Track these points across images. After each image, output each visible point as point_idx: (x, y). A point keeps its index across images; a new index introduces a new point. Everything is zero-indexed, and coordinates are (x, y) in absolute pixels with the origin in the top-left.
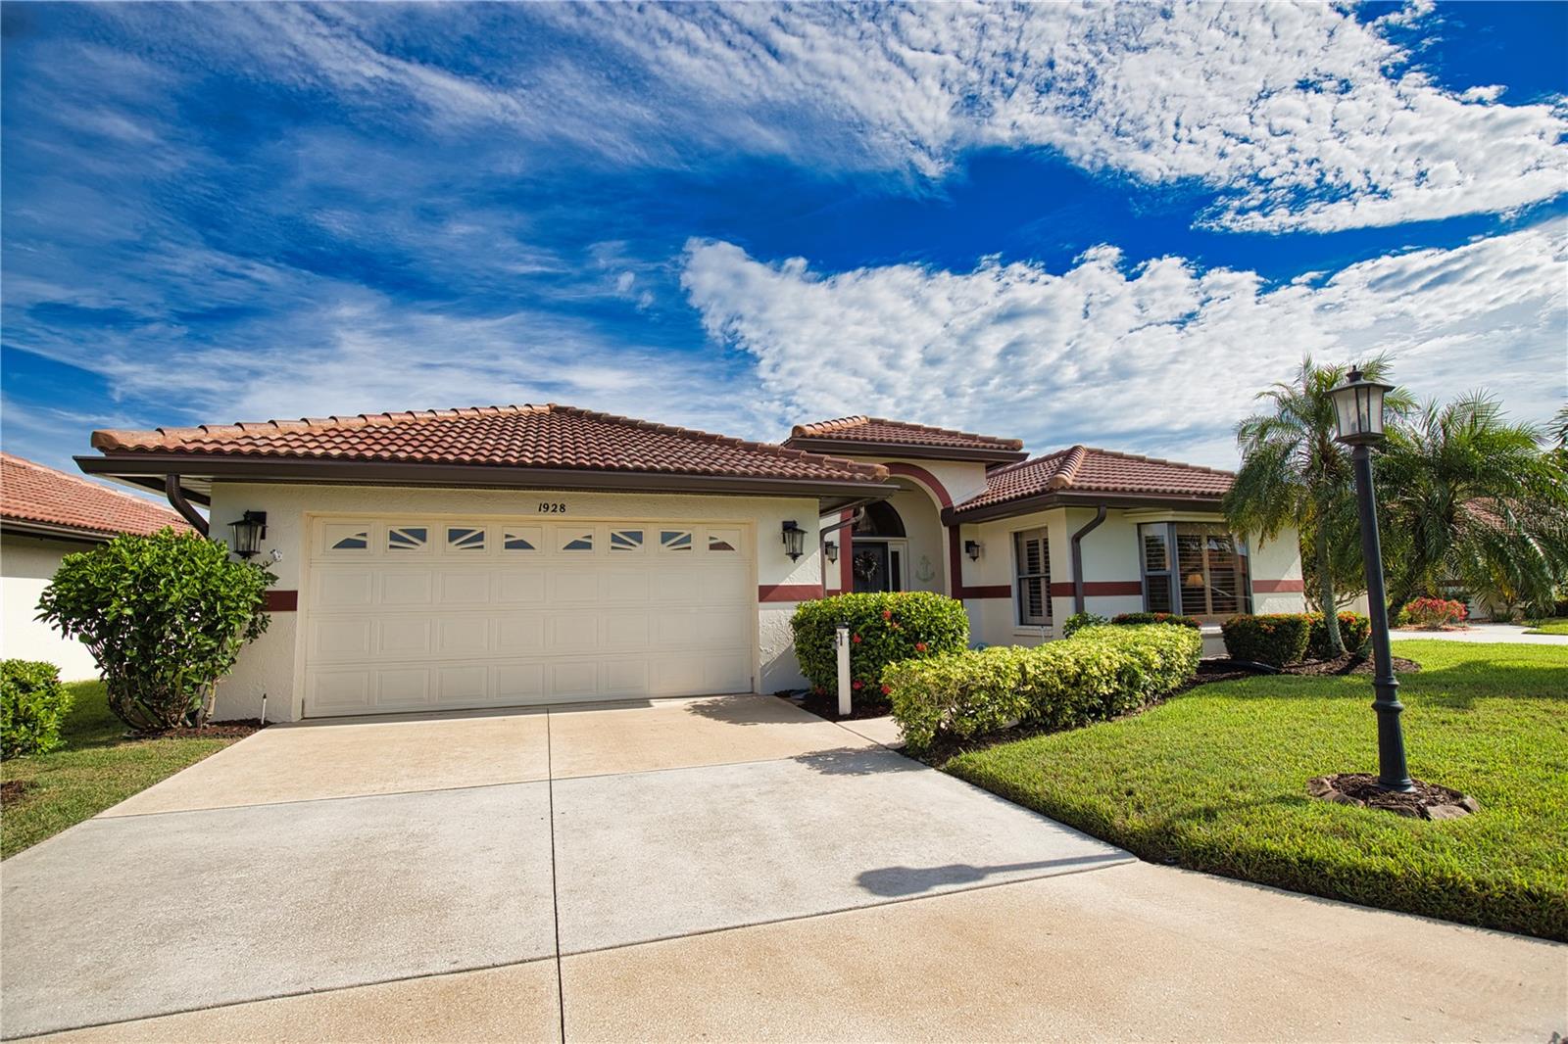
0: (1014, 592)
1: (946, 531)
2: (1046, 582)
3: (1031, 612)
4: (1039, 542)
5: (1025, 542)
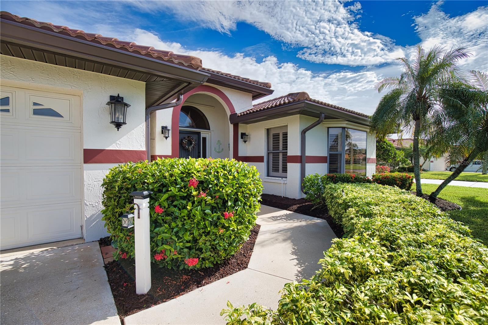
0: (265, 159)
1: (231, 127)
2: (283, 155)
3: (273, 170)
4: (280, 134)
5: (272, 134)
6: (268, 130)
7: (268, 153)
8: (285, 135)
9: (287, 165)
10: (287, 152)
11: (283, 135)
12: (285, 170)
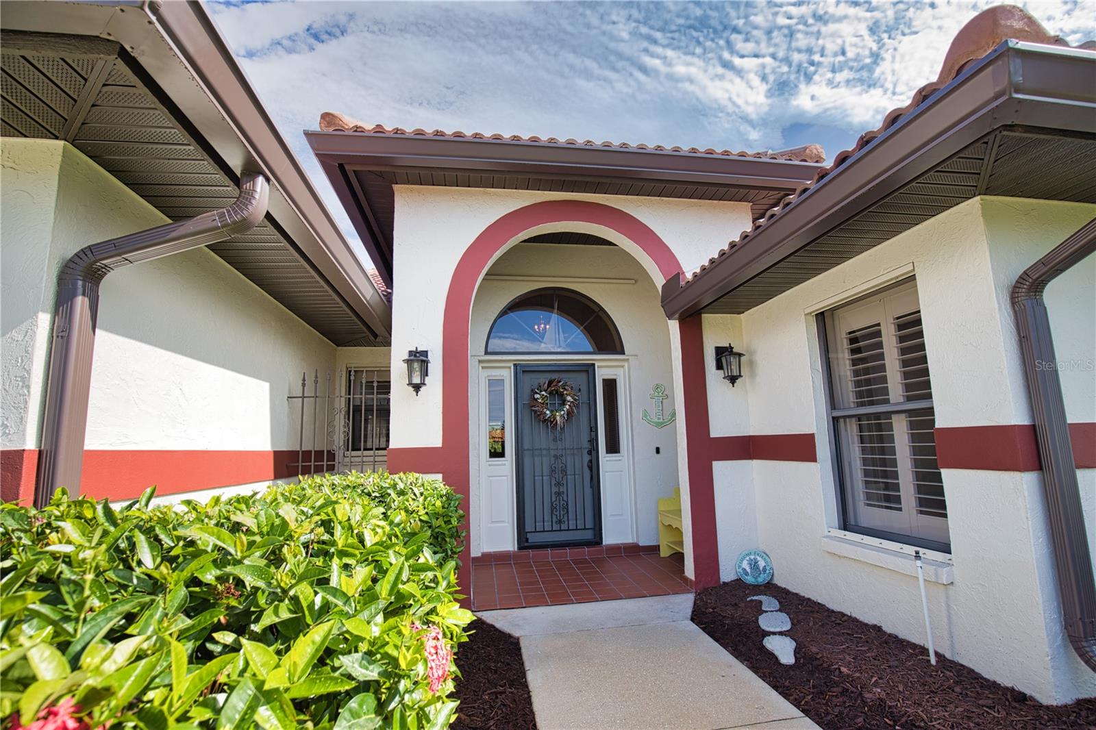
0: (823, 448)
2: (912, 425)
3: (869, 496)
4: (883, 328)
5: (844, 335)
6: (823, 319)
7: (835, 420)
8: (911, 327)
9: (938, 478)
10: (930, 411)
11: (900, 327)
12: (933, 501)
